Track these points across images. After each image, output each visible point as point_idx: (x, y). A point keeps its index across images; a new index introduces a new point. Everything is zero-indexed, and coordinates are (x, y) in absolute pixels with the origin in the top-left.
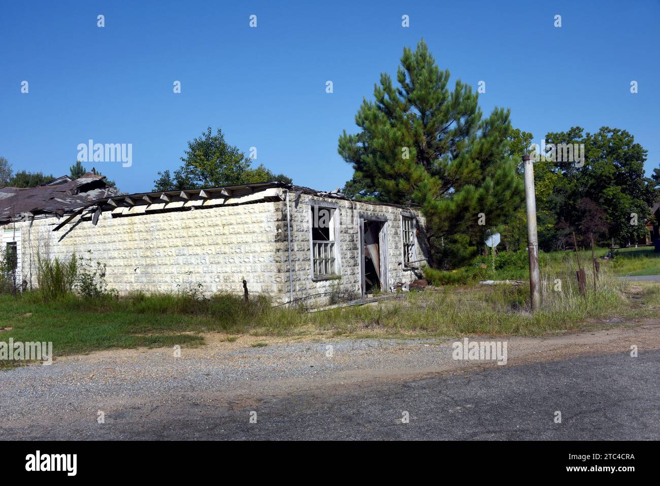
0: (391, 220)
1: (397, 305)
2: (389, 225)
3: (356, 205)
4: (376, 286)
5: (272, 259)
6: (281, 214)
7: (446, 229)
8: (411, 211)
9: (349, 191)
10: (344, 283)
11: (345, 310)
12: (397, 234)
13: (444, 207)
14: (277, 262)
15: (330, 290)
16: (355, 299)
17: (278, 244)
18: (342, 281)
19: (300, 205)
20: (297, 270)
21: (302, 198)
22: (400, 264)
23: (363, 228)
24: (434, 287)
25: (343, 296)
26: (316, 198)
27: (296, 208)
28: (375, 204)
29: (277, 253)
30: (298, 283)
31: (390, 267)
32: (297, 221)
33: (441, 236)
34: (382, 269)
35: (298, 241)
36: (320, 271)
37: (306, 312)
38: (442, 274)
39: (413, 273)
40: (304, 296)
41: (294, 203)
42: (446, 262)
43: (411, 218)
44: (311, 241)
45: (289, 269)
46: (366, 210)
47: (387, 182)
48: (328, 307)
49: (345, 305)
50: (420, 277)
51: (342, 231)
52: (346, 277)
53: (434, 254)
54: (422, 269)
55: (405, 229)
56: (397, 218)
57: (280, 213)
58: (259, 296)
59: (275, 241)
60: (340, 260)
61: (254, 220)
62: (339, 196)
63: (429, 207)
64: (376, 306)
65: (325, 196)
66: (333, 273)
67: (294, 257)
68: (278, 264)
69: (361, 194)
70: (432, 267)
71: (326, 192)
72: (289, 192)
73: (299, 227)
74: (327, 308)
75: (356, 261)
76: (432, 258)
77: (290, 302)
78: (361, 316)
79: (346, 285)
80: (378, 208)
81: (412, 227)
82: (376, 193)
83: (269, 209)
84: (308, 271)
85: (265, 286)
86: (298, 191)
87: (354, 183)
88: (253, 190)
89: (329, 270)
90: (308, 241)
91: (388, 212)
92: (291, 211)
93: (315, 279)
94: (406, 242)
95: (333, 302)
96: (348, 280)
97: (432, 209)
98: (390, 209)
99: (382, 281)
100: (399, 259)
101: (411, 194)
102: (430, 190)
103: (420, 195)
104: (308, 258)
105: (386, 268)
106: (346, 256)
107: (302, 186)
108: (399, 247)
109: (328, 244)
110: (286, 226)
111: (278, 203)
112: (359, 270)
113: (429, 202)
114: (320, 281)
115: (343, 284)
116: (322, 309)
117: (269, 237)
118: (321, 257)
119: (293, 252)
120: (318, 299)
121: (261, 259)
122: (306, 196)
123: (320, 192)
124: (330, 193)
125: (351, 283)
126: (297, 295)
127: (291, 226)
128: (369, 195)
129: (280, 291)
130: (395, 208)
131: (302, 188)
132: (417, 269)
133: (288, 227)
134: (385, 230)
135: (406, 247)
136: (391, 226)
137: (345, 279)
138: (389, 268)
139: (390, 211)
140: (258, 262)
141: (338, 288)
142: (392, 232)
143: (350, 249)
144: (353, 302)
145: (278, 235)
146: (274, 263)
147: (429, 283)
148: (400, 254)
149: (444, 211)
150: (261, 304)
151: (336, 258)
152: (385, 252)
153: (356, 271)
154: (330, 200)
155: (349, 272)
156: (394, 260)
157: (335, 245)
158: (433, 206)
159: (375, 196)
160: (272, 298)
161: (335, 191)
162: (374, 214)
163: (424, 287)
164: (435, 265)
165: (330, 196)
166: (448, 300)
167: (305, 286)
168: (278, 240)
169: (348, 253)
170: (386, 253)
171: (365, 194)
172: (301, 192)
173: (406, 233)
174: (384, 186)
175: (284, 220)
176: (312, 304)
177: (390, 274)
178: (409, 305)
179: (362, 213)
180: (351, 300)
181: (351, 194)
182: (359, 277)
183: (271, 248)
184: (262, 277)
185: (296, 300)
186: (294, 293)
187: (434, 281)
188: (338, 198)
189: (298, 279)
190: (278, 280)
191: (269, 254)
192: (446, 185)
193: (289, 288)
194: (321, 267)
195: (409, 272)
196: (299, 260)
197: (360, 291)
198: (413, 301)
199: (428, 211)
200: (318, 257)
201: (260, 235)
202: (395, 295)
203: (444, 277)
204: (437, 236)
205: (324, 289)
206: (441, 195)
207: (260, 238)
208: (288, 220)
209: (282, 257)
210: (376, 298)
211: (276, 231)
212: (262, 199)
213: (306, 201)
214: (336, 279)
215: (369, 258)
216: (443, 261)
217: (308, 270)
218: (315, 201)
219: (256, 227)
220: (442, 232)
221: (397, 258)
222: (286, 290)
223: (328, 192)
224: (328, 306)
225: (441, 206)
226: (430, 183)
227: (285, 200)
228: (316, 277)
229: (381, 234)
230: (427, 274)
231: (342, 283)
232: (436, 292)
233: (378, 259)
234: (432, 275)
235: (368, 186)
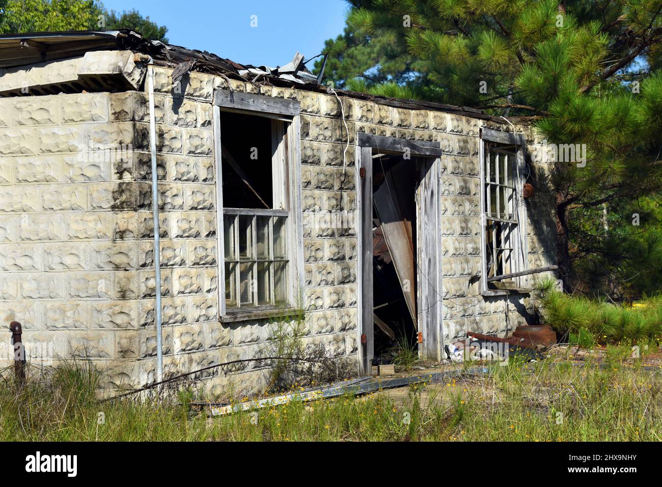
0: (450, 153)
1: (463, 397)
2: (445, 169)
3: (350, 107)
4: (405, 341)
5: (102, 259)
6: (130, 128)
7: (617, 179)
8: (512, 127)
9: (334, 67)
10: (314, 332)
11: (312, 409)
12: (468, 193)
13: (610, 117)
14: (117, 267)
15: (271, 350)
16: (342, 379)
17: (120, 215)
18: (306, 326)
19: (187, 104)
20: (175, 292)
21: (194, 84)
22: (474, 279)
23: (369, 174)
24: (574, 349)
25: (310, 368)
26: (233, 84)
27: (176, 112)
28: (404, 105)
29: (119, 241)
30: (178, 329)
31: (446, 286)
32: (180, 150)
33: (601, 202)
34: (423, 293)
35: (181, 207)
36: (244, 297)
37: (200, 415)
38: (599, 313)
39: (512, 306)
40: (195, 368)
41: (170, 96)
42: (613, 277)
43: (512, 147)
44: (220, 210)
45: (153, 290)
46: (380, 122)
47: (443, 41)
48: (264, 401)
49: (313, 395)
50: (533, 318)
51: (309, 183)
52: (319, 313)
53: (576, 255)
54: (539, 297)
55: (493, 179)
56: (470, 146)
57: (128, 126)
58: (60, 369)
59: (114, 207)
60: (301, 265)
61: (48, 142)
62: (301, 82)
63: (566, 115)
64: (403, 399)
65: (261, 79)
66: (281, 302)
67: (169, 253)
68: (121, 274)
69: (367, 78)
70: (571, 292)
71: (263, 68)
72: (155, 64)
73: (183, 169)
74: (261, 403)
75: (348, 268)
76: (570, 266)
77: (154, 385)
78: (358, 427)
79: (318, 338)
80: (414, 117)
81: (512, 175)
82: (413, 76)
83: (95, 111)
84: (210, 295)
85: (78, 340)
86: (182, 61)
87: (349, 46)
88: (43, 54)
89: (271, 294)
90: (210, 208)
91: (444, 130)
92: (160, 120)
93: (228, 319)
94: (494, 216)
95: (279, 385)
96: (323, 322)
97: (574, 120)
98: (449, 120)
99: (422, 327)
100: (470, 265)
101: (512, 78)
102: (571, 64)
103: (540, 80)
104: (209, 259)
105: (434, 291)
106: (320, 254)
107: (192, 49)
108: (474, 232)
109: (268, 218)
110: (144, 163)
111: (121, 95)
112: (355, 293)
113: (567, 101)
114: (244, 323)
115: (309, 333)
116: (246, 406)
117: (95, 194)
118: (248, 255)
119: (164, 240)
120: (237, 377)
121: (69, 260)
122: (205, 77)
123: (246, 68)
124: (275, 72)
125: (332, 329)
126: (174, 364)
127: (161, 165)
128: (391, 81)
129: (125, 353)
130: (464, 118)
131: (194, 54)
132: (526, 295)
133: (150, 167)
134: (434, 180)
135: (494, 233)
136: (450, 169)
137: (315, 319)
138: (444, 290)
139: (449, 127)
140: (60, 267)
141: (296, 344)
142: (452, 189)
143: (332, 235)
144: (337, 388)
145: (121, 190)
146: (109, 272)
147: (561, 337)
148: (475, 252)
149: (608, 128)
150: (64, 394)
151: (290, 257)
152: (432, 244)
153: (348, 298)
154: (275, 91)
155: (327, 301)
156: (457, 267)
157: (289, 221)
158: (577, 110)
159: (410, 84)
160: (101, 373)
161: (292, 67)
162: (403, 136)
163: (545, 350)
164: (579, 286)
165: (275, 79)
166: (617, 387)
167: (199, 340)
168: (122, 203)
169: (325, 198)
170: (434, 246)
171: (379, 78)
172: (191, 64)
173: (494, 192)
174: (435, 54)
175: (140, 147)
176: (218, 391)
177: (445, 309)
178: (500, 398)
179: (367, 131)
180: (331, 380)
181: (340, 78)
182: (356, 315)
183: (99, 226)
184: (69, 314)
185: (172, 380)
186: (167, 360)
187: (575, 331)
188: (298, 87)
189: (179, 317)
190: (120, 320)
191: (94, 244)
192: (621, 51)
193: (152, 343)
194: (246, 284)
195: (501, 304)
196: (182, 263)
197: (359, 356)
198: (512, 387)
199: (563, 127)
200: (237, 257)
201: (67, 188)
202: (460, 369)
203: (606, 321)
204: (586, 200)
205: (255, 347)
206: (604, 78)
207: (65, 197)
208: (153, 148)
209: (132, 254)
210: (404, 375)
211: (115, 177)
212: (73, 83)
213: (205, 92)
214: (291, 318)
215: (386, 260)
216: (603, 275)
217: (209, 291)
218: (232, 93)
219: (53, 167)
220: (603, 189)
221: (467, 262)
222: (144, 349)
223: (271, 68)
224: (264, 396)
225: (602, 113)
226: (572, 44)
227: (142, 88)
228: (233, 314)
229: (421, 194)
230: (555, 311)
231: (306, 330)
232: (581, 363)
233: (410, 265)
234: (569, 316)
235: (387, 55)
